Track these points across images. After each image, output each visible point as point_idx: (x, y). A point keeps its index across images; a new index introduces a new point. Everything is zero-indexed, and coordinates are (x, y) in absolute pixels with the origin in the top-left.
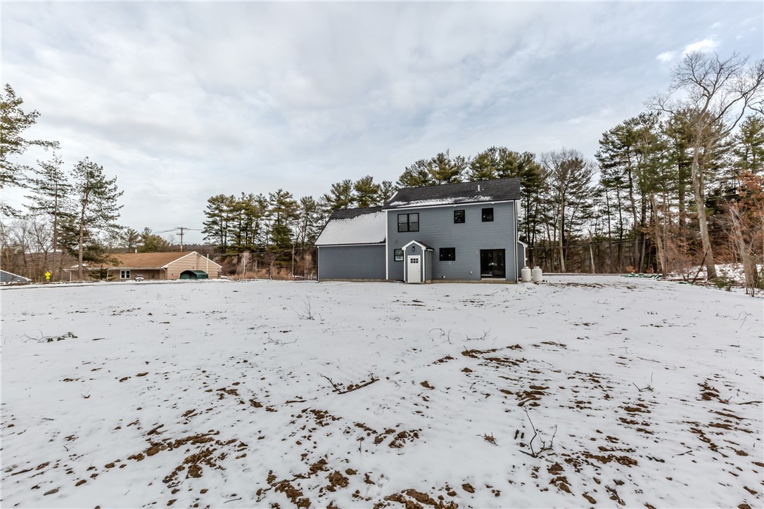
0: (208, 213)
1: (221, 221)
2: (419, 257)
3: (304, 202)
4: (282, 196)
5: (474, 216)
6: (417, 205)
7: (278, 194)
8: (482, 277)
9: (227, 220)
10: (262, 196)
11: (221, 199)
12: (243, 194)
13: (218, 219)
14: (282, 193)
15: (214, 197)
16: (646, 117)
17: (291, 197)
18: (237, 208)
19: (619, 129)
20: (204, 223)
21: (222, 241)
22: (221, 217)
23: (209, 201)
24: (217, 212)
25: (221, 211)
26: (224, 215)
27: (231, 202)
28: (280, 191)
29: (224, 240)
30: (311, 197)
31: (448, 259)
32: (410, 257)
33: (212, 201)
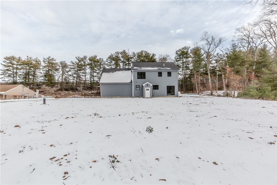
0: (4, 65)
1: (13, 69)
2: (149, 88)
3: (61, 63)
4: (50, 60)
5: (165, 74)
6: (144, 69)
7: (48, 59)
8: (167, 95)
9: (17, 68)
10: (38, 59)
11: (13, 58)
12: (28, 57)
13: (11, 68)
14: (50, 58)
15: (8, 57)
16: (187, 47)
17: (55, 60)
18: (24, 63)
19: (180, 50)
20: (1, 70)
21: (14, 79)
22: (13, 67)
23: (5, 58)
24: (10, 64)
25: (13, 64)
26: (15, 66)
27: (19, 60)
28: (49, 57)
29: (15, 79)
30: (65, 61)
31: (156, 89)
32: (146, 88)
33: (7, 58)
